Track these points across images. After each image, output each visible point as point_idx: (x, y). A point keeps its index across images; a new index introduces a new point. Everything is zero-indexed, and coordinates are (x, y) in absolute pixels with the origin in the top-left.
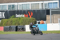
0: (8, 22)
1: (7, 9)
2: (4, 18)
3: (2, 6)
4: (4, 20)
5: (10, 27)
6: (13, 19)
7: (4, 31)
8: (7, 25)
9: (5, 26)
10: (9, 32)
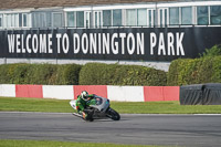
0: (195, 69)
1: (194, 21)
2: (183, 54)
3: (174, 11)
4: (183, 61)
5: (203, 88)
6: (216, 58)
7: (182, 103)
8: (191, 81)
9: (186, 86)
10: (199, 106)
